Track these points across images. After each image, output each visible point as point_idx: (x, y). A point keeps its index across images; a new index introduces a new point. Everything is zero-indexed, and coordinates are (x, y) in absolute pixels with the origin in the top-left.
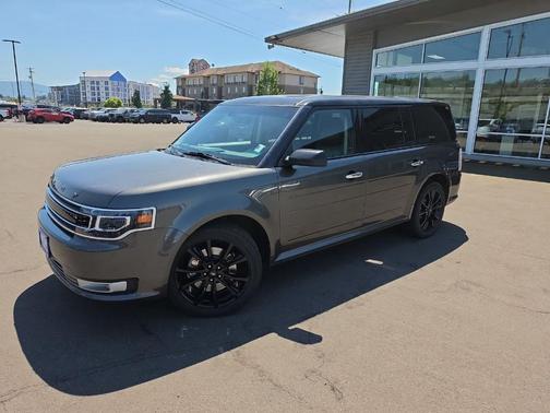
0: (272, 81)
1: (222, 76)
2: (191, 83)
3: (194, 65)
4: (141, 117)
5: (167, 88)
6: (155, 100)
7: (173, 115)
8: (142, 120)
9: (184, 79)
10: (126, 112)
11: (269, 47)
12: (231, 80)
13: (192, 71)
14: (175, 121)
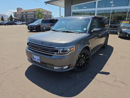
0: (41, 13)
1: (27, 12)
2: (18, 14)
3: (18, 9)
4: (6, 23)
5: (11, 15)
6: (8, 19)
7: (15, 23)
8: (7, 24)
9: (16, 13)
10: (1, 22)
11: (46, 4)
12: (29, 13)
13: (18, 11)
14: (16, 24)
